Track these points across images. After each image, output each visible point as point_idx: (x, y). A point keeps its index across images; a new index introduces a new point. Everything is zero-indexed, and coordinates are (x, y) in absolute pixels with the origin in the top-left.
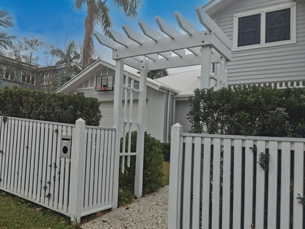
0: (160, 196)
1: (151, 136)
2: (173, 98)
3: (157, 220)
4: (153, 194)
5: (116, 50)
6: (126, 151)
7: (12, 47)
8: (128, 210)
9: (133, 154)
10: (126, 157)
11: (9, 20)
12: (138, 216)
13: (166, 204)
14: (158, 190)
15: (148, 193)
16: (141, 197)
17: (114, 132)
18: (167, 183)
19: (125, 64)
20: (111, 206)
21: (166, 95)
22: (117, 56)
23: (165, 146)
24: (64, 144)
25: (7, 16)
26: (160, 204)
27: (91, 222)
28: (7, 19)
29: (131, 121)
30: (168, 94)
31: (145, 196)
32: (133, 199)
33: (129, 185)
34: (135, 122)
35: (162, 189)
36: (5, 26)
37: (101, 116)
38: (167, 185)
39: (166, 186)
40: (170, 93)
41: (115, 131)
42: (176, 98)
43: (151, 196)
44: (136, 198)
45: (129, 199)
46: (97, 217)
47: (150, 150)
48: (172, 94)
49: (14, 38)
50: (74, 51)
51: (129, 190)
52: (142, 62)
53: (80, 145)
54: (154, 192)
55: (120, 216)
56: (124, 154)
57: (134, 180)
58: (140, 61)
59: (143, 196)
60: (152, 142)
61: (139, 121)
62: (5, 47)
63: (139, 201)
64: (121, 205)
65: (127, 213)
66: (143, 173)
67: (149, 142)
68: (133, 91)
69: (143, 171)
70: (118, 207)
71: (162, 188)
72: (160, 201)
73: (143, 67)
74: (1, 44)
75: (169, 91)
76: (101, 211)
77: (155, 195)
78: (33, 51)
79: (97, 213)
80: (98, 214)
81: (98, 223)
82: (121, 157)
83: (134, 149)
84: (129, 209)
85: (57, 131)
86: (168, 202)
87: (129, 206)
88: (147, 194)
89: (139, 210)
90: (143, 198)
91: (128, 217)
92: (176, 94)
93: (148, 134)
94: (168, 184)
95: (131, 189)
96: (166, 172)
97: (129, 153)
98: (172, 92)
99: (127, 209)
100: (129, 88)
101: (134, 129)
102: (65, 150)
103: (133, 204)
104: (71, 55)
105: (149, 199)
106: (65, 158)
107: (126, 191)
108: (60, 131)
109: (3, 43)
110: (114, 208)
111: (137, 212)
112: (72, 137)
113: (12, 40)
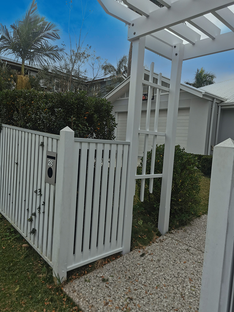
0: (193, 235)
1: (186, 151)
2: (218, 106)
3: (183, 287)
4: (183, 229)
5: (133, 25)
6: (148, 172)
7: (60, 60)
8: (143, 258)
9: (158, 176)
10: (148, 181)
11: (56, 32)
12: (155, 273)
13: (201, 252)
14: (192, 222)
15: (177, 227)
16: (167, 233)
17: (126, 147)
18: (204, 211)
19: (146, 48)
20: (121, 248)
21: (210, 102)
22: (135, 34)
23: (205, 159)
24: (49, 165)
25: (54, 29)
26: (192, 250)
27: (82, 279)
28: (54, 32)
29: (156, 131)
30: (213, 102)
31: (172, 231)
32: (156, 237)
33: (153, 214)
34: (162, 133)
35: (197, 221)
36: (52, 39)
37: (116, 124)
38: (205, 215)
39: (203, 217)
40: (215, 101)
41: (129, 145)
42: (221, 106)
43: (180, 233)
44: (159, 235)
45: (149, 238)
46: (95, 269)
47: (182, 170)
48: (218, 102)
49: (61, 50)
50: (124, 66)
51: (152, 221)
52: (175, 47)
53: (64, 167)
54: (186, 225)
55: (129, 270)
56: (144, 176)
57: (158, 209)
58: (172, 46)
59: (169, 231)
60: (186, 160)
61: (168, 131)
62: (54, 60)
63: (162, 241)
64: (136, 247)
65: (140, 265)
66: (171, 200)
67: (182, 160)
68: (160, 89)
69: (172, 197)
70: (131, 250)
71: (197, 219)
72: (192, 244)
73: (176, 54)
74: (50, 57)
75: (213, 99)
76: (103, 259)
77: (187, 231)
78: (81, 63)
79: (96, 261)
80: (98, 262)
81: (93, 281)
82: (138, 182)
83: (159, 169)
84: (145, 256)
85: (42, 145)
86: (204, 247)
87: (147, 248)
88: (175, 229)
89: (159, 261)
90: (169, 235)
91: (140, 275)
92: (222, 102)
93: (181, 148)
94: (206, 213)
95: (154, 220)
96: (204, 194)
97: (153, 175)
98: (217, 99)
99: (142, 255)
100: (154, 85)
101: (160, 142)
102: (50, 172)
103: (153, 245)
104: (121, 70)
105: (177, 239)
106: (50, 184)
107: (147, 223)
108: (45, 144)
109: (52, 56)
110: (124, 252)
111: (155, 263)
112: (57, 154)
113: (60, 53)
